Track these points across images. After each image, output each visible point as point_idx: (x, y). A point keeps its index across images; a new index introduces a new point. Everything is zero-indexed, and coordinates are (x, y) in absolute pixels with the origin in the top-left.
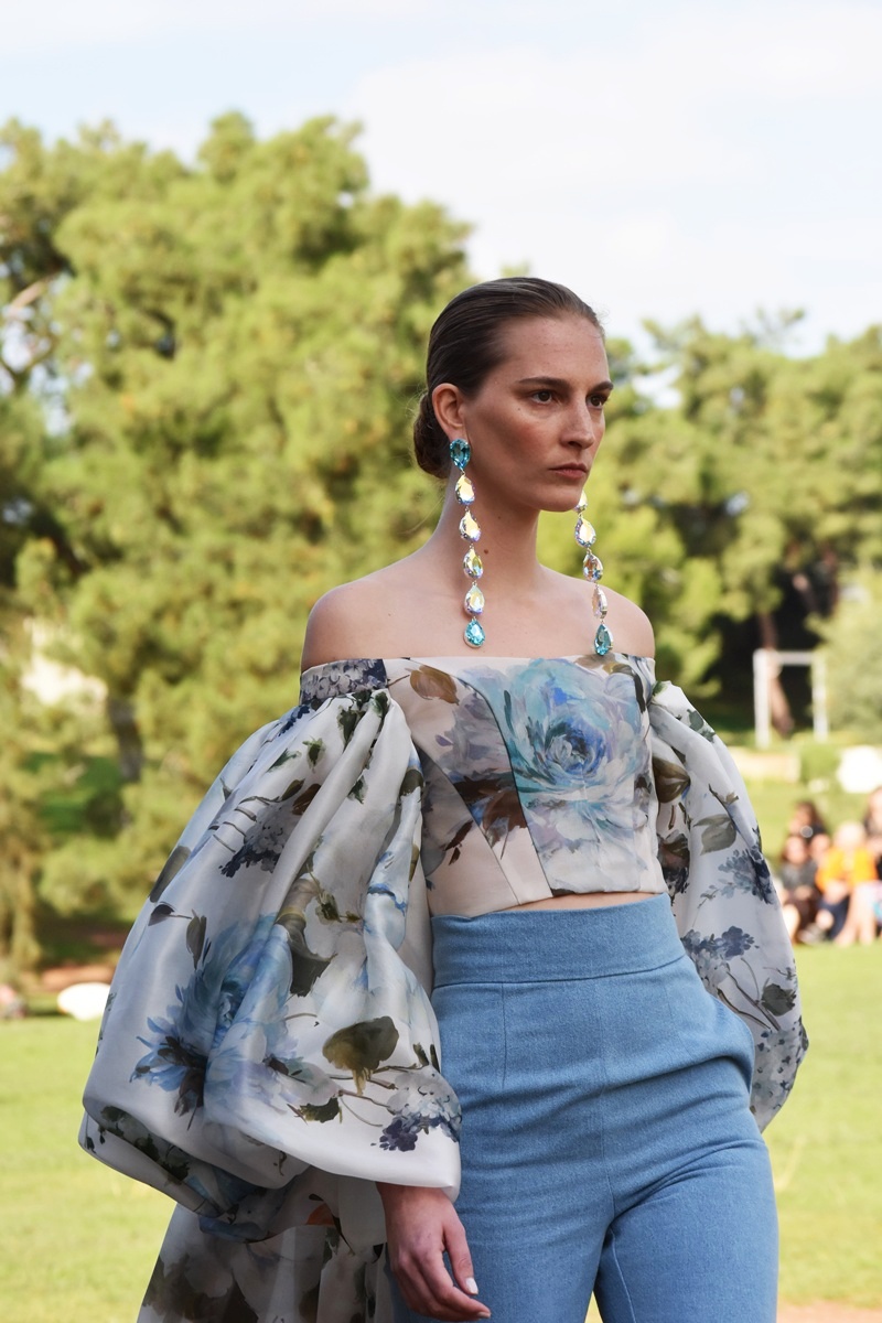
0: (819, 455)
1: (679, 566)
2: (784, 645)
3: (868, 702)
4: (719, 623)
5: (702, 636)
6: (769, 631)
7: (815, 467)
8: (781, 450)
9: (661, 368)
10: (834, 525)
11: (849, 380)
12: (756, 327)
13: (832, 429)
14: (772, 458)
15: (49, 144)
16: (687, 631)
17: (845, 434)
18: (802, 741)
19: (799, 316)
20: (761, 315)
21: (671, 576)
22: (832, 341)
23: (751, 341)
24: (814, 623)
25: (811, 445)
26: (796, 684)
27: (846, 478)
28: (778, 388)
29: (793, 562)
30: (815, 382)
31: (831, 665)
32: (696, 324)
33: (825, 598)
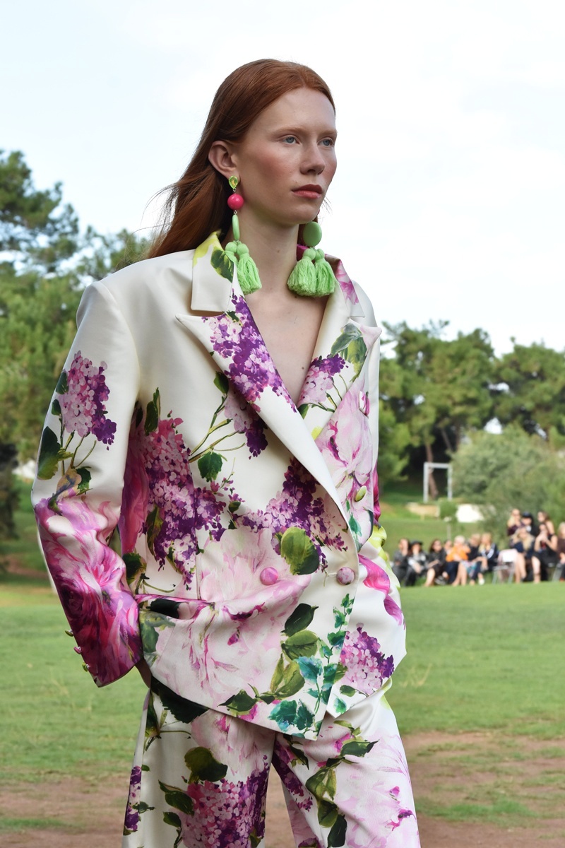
0: (454, 380)
1: (393, 426)
2: (436, 460)
3: (469, 485)
4: (409, 448)
5: (402, 456)
6: (430, 455)
7: (451, 386)
8: (438, 379)
9: (388, 341)
10: (458, 410)
11: (467, 351)
12: (429, 327)
13: (458, 370)
14: (434, 381)
15: (138, 240)
16: (395, 453)
17: (464, 373)
18: (441, 500)
19: (447, 323)
20: (431, 322)
21: (390, 430)
22: (460, 334)
23: (426, 333)
24: (448, 452)
25: (450, 376)
26: (440, 476)
27: (464, 391)
28: (438, 353)
29: (441, 425)
30: (452, 351)
31: (454, 469)
32: (404, 324)
33: (454, 442)
